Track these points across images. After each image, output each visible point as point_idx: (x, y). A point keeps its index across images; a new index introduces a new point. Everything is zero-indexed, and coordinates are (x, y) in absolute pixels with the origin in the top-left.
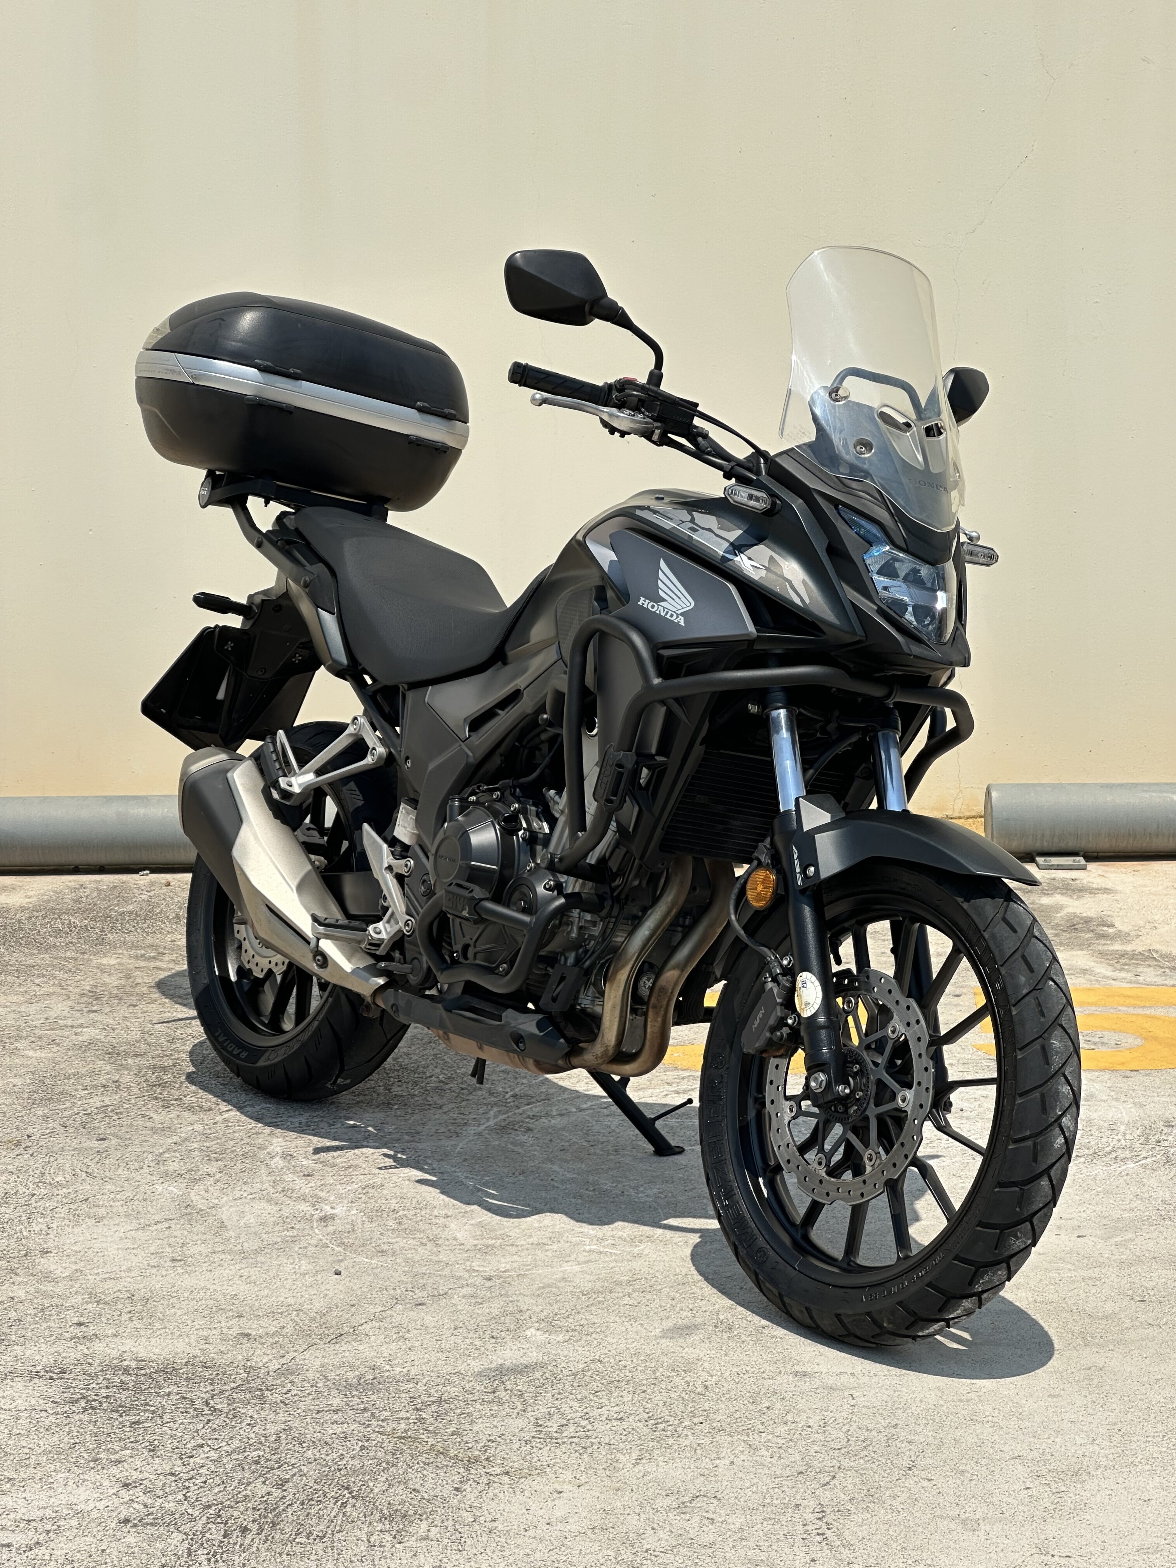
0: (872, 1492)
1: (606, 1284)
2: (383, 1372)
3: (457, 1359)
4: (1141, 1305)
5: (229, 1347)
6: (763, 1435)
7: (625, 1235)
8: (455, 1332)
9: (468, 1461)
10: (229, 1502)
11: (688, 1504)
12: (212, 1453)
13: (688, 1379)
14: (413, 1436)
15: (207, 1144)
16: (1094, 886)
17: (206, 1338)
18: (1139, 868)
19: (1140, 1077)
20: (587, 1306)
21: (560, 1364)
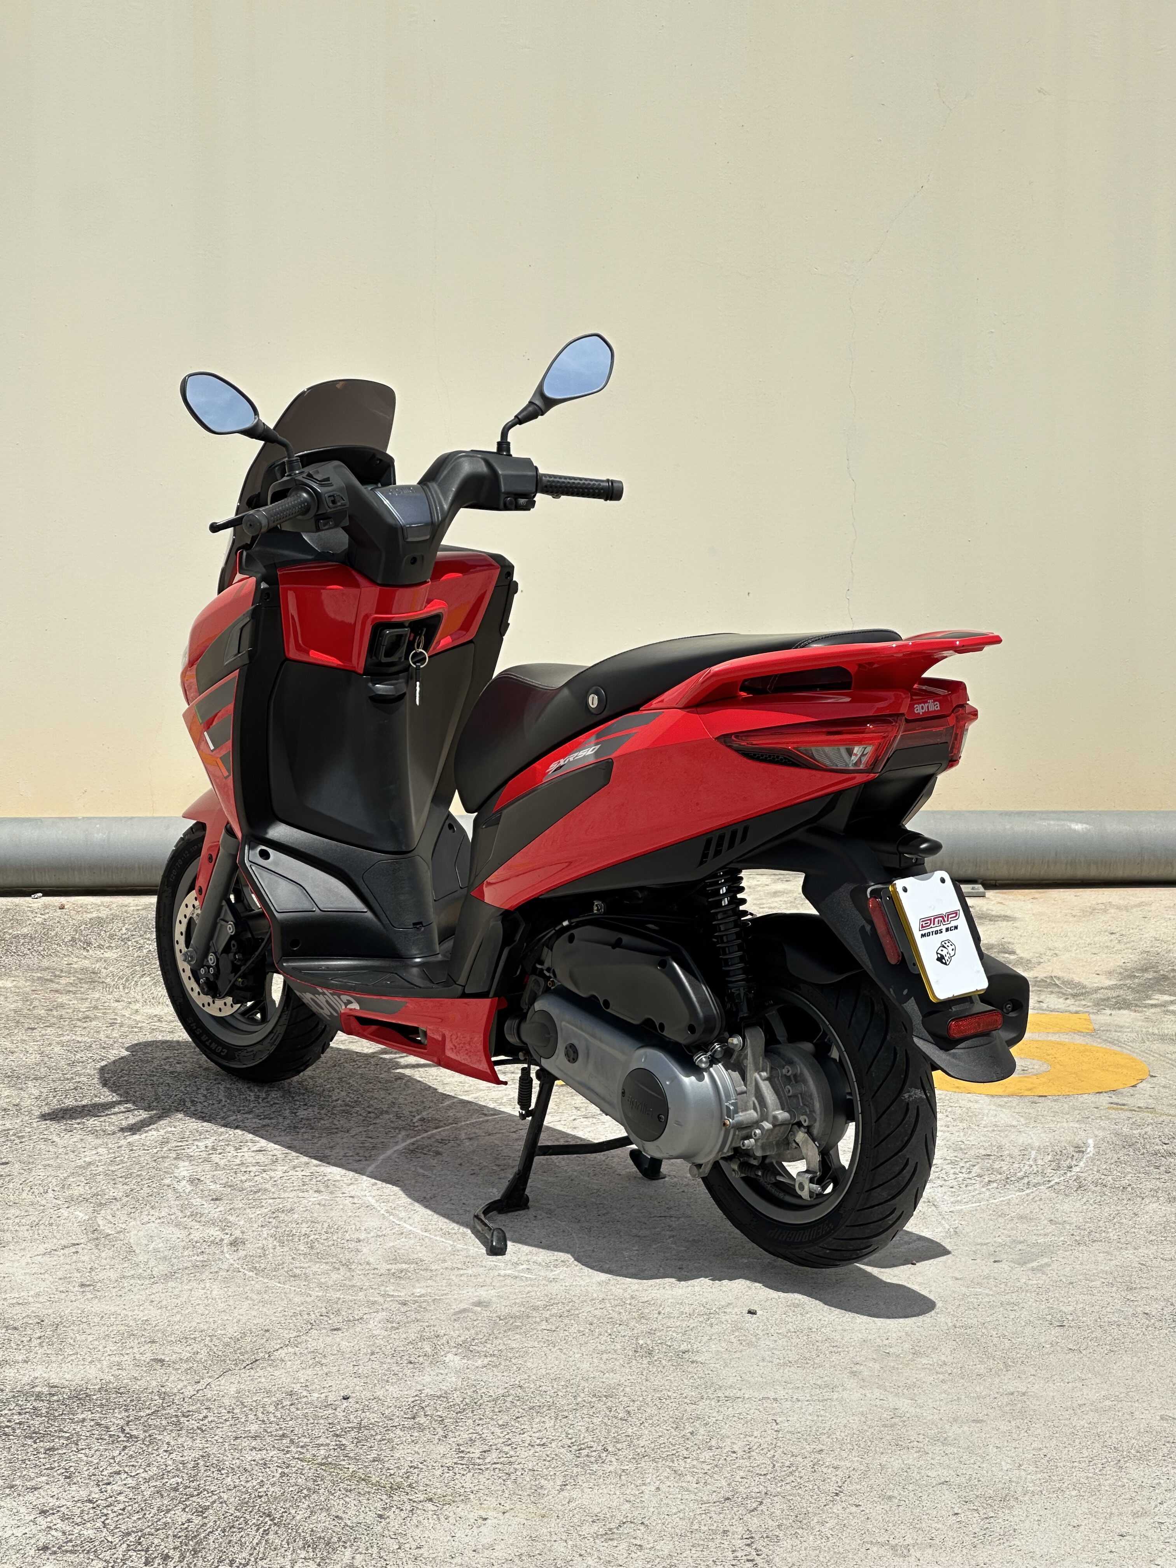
0: (800, 1518)
1: (523, 1309)
2: (301, 1398)
3: (375, 1385)
4: (1061, 1330)
5: (142, 1373)
6: (689, 1460)
7: (540, 1260)
8: (373, 1357)
9: (391, 1487)
10: (148, 1530)
11: (615, 1530)
12: (130, 1480)
13: (609, 1404)
14: (334, 1462)
15: (113, 1168)
16: (994, 913)
17: (119, 1364)
18: (1037, 896)
19: (1048, 1103)
20: (505, 1331)
21: (480, 1389)
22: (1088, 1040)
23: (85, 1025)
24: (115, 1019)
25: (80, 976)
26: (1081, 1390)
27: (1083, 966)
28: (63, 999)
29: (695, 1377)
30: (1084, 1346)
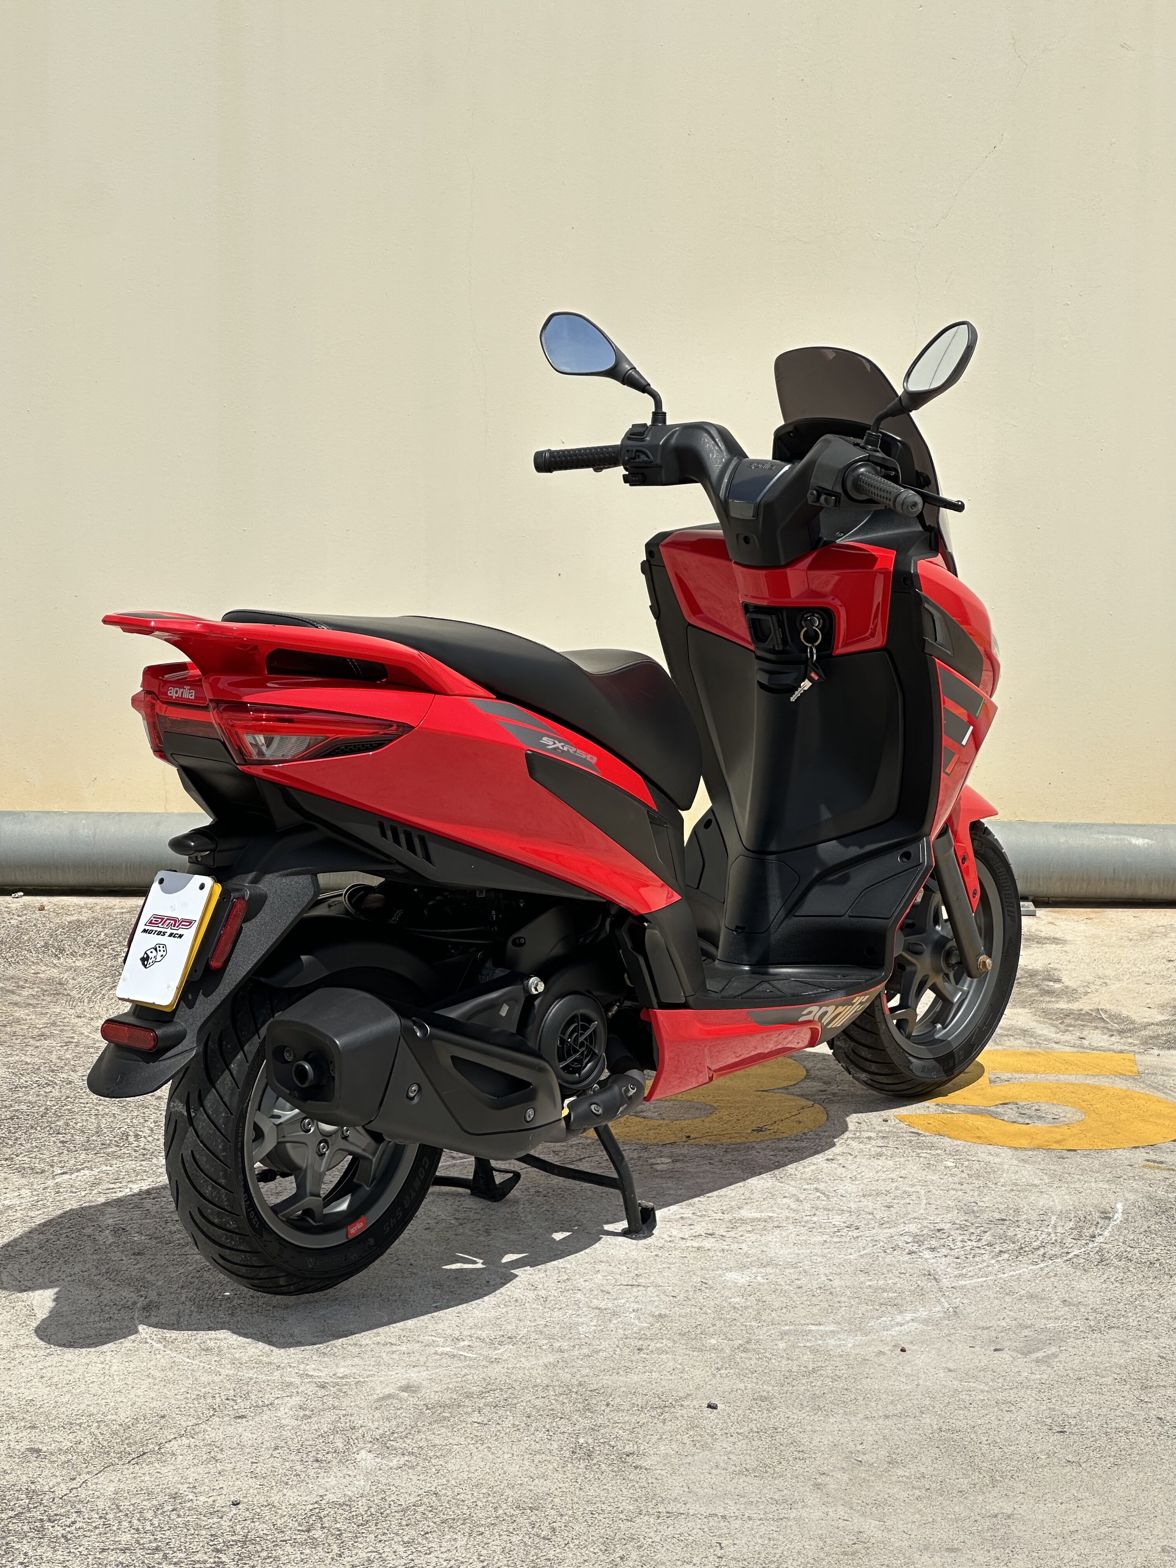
1: (455, 1397)
2: (185, 1502)
3: (272, 1488)
4: (1060, 1437)
5: (14, 1466)
8: (275, 1453)
13: (533, 1518)
15: (32, 1214)
16: (1043, 934)
18: (1092, 916)
19: (1076, 1158)
20: (430, 1424)
21: (390, 1496)
22: (1130, 1084)
23: (38, 1044)
24: (72, 1038)
25: (44, 987)
26: (1075, 1513)
27: (1134, 998)
28: (20, 1013)
29: (636, 1485)
30: (1084, 1458)
